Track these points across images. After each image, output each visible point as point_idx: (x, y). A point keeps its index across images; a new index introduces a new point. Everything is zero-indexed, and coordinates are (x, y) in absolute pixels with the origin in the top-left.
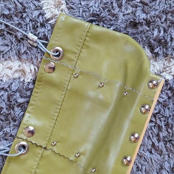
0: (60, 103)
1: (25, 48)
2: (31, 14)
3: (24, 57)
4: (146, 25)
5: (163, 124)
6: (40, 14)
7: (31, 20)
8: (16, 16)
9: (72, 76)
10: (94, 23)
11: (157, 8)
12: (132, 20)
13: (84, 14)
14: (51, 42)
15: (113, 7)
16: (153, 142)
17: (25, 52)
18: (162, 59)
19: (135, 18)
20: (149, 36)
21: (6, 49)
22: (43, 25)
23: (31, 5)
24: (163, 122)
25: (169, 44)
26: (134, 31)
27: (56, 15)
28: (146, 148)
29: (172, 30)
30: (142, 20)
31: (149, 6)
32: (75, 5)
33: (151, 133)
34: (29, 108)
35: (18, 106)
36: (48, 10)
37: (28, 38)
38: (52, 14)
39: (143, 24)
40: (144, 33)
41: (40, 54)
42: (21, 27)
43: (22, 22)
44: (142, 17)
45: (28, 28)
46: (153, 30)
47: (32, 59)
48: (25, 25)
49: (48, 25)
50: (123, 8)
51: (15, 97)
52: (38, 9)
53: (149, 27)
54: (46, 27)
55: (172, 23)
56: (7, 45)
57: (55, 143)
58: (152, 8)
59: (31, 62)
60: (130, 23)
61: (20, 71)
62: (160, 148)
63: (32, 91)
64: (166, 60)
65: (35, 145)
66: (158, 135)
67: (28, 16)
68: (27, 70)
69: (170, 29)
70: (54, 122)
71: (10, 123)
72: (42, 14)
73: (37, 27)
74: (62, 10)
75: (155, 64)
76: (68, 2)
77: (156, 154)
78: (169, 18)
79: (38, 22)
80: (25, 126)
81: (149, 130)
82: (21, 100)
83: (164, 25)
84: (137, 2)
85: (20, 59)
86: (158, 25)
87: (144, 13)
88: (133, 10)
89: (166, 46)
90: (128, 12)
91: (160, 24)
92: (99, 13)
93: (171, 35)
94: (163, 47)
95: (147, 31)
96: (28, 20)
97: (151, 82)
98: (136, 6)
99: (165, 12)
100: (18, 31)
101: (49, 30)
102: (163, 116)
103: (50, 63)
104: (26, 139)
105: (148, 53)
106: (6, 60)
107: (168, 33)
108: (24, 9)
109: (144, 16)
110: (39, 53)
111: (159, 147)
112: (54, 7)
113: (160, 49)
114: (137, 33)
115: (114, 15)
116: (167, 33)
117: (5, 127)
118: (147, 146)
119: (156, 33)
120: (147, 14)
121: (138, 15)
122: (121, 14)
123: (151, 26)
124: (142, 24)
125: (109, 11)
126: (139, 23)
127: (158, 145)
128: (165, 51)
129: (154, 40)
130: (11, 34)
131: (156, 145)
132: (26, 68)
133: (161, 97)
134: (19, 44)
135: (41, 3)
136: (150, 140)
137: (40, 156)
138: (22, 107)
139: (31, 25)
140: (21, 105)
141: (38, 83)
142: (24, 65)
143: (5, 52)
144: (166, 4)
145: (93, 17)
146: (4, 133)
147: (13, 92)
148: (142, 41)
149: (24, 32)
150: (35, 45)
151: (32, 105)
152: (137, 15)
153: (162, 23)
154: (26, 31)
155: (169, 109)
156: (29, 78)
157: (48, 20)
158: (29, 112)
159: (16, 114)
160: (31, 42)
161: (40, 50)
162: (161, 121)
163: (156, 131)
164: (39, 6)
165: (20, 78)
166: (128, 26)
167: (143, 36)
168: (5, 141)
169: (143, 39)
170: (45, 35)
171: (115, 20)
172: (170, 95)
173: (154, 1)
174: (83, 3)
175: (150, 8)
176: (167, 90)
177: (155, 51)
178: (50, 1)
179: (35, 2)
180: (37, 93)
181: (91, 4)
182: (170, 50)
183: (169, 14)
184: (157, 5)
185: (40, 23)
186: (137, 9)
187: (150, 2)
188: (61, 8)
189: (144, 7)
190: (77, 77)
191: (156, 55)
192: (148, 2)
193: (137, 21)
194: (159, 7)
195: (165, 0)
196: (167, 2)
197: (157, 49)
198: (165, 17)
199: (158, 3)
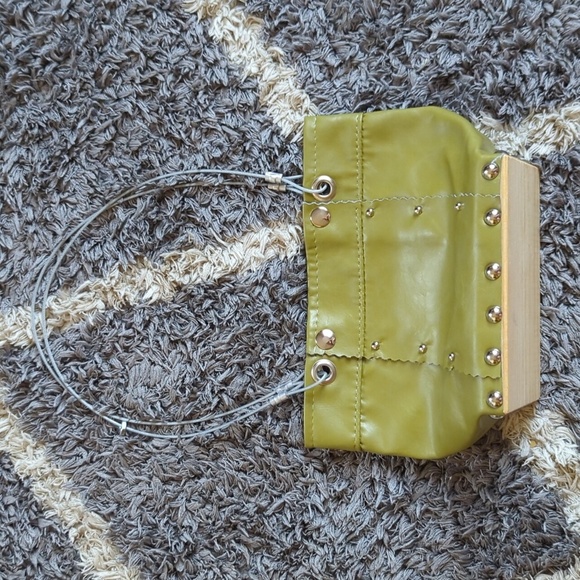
0: (360, 273)
1: (269, 201)
2: (258, 139)
3: (272, 216)
4: (465, 74)
5: (568, 242)
6: (273, 133)
7: (261, 151)
8: (234, 153)
9: (364, 217)
10: (369, 110)
11: (475, 35)
12: (435, 76)
13: (347, 101)
14: (308, 172)
15: (392, 68)
16: (563, 283)
17: (270, 207)
18: (523, 122)
19: (440, 70)
20: (478, 91)
21: (238, 215)
22: (283, 151)
23: (253, 124)
24: (567, 238)
25: (523, 89)
26: (448, 93)
27: (300, 124)
28: (554, 298)
29: (519, 62)
30: (454, 68)
31: (457, 38)
32: (326, 92)
33: (554, 266)
34: (312, 301)
35: (292, 303)
36: (284, 121)
37: (268, 182)
38: (292, 126)
39: (459, 75)
40: (467, 90)
41: (296, 201)
42: (250, 168)
43: (249, 159)
44: (453, 63)
45: (262, 165)
46: (482, 76)
47: (286, 215)
48: (254, 163)
49: (292, 146)
50: (413, 61)
51: (281, 289)
52: (267, 127)
53: (472, 74)
54: (291, 151)
55: (514, 49)
56: (238, 208)
57: (376, 344)
58: (467, 39)
59: (287, 220)
60: (434, 83)
61: (273, 243)
63: (306, 271)
64: (530, 120)
65: (343, 360)
66: (568, 266)
67: (254, 145)
68: (286, 236)
69: (514, 62)
70: (361, 308)
71: (288, 338)
72: (276, 133)
73: (276, 156)
74: (307, 112)
75: (512, 135)
76: (312, 93)
78: (504, 43)
79: (273, 149)
80: (316, 333)
81: (546, 262)
82: (293, 292)
83: (500, 59)
84: (435, 40)
85: (266, 223)
86: (489, 64)
87: (454, 53)
88: (430, 57)
89: (519, 94)
90: (423, 64)
91: (492, 60)
92: (371, 89)
93: (520, 71)
94: (515, 100)
95: (472, 83)
96: (256, 151)
97: (486, 168)
98: (435, 48)
99: (492, 35)
100: (246, 177)
101: (296, 155)
102: (564, 227)
103: (318, 209)
104: (325, 354)
105: (490, 122)
106: (244, 233)
107: (514, 70)
108: (243, 136)
109: (455, 59)
110: (294, 200)
112: (292, 111)
113: (509, 105)
114: (456, 95)
115: (400, 81)
116: (511, 71)
117: (284, 348)
118: (554, 293)
119: (489, 79)
120: (459, 53)
121: (443, 61)
122: (413, 73)
123: (476, 72)
124: (456, 75)
125: (388, 77)
126: (450, 75)
127: (575, 284)
128: (520, 105)
129: (491, 94)
130: (237, 187)
131: (570, 286)
132: (281, 233)
133: (546, 193)
134: (256, 199)
135: (268, 114)
136: (556, 282)
137: (358, 376)
138: (299, 303)
139: (264, 158)
140: (297, 300)
141: (311, 251)
142: (276, 229)
143: (238, 221)
144: (489, 19)
145: (363, 99)
146: (285, 359)
147: (276, 282)
148: (469, 106)
149: (257, 175)
150: (283, 188)
151: (314, 293)
152: (441, 62)
153: (495, 57)
154: (259, 172)
155: (570, 208)
156: (293, 249)
157: (290, 137)
158: (314, 308)
160: (274, 188)
161: (295, 193)
162: (562, 236)
163: (560, 259)
164: (266, 121)
165: (278, 256)
166: (432, 89)
167: (467, 94)
168: (292, 373)
169: (469, 101)
170: (292, 165)
171: (406, 89)
172: (562, 181)
173: (463, 24)
174: (338, 83)
175: (462, 39)
176: (553, 175)
177: (500, 113)
178: (282, 104)
179: (257, 117)
180: (315, 269)
181: (352, 80)
182: (528, 99)
183: (502, 35)
184: (472, 28)
185: (278, 149)
186: (438, 52)
187: (458, 30)
188: (304, 107)
189: (450, 43)
190: (372, 214)
191: (507, 119)
192: (453, 32)
193: (445, 73)
194: (477, 31)
195: (487, 13)
196: (489, 15)
197: (503, 108)
198: (496, 44)
199: (472, 25)
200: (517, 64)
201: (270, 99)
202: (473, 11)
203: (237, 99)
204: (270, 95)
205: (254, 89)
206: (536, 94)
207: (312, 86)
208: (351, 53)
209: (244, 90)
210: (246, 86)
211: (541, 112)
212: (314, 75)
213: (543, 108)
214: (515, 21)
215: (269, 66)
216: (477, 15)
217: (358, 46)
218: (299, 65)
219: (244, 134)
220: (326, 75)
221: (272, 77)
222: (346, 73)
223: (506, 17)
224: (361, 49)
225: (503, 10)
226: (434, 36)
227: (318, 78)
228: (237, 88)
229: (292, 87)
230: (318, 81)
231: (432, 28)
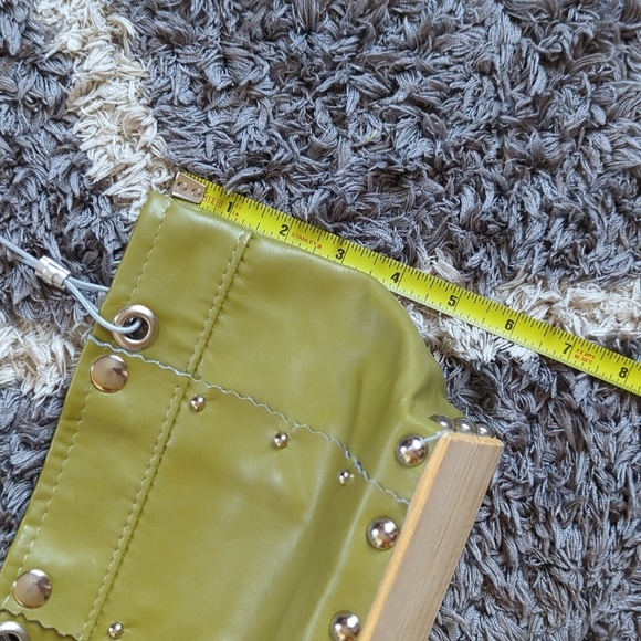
1: (28, 290)
2: (44, 166)
3: (27, 312)
4: (432, 178)
5: (514, 511)
6: (72, 167)
7: (43, 190)
11: (466, 117)
12: (382, 165)
13: (221, 156)
15: (314, 126)
16: (486, 577)
17: (27, 299)
18: (500, 288)
19: (393, 158)
20: (446, 214)
22: (83, 203)
23: (42, 138)
24: (515, 505)
25: (518, 237)
26: (394, 199)
27: (127, 167)
28: (463, 597)
29: (525, 188)
30: (418, 163)
31: (437, 112)
32: (189, 126)
33: (479, 544)
35: (16, 479)
36: (101, 151)
38: (112, 165)
39: (421, 175)
40: (427, 206)
42: (13, 217)
43: (14, 200)
44: (418, 153)
45: (35, 217)
46: (459, 190)
47: (52, 321)
48: (23, 208)
49: (101, 201)
50: (352, 126)
51: (5, 448)
52: (66, 151)
53: (443, 183)
54: (96, 210)
55: (523, 163)
58: (452, 119)
59: (53, 327)
60: (375, 177)
61: (17, 359)
62: (512, 594)
64: (511, 290)
66: (502, 549)
67: (34, 175)
68: (42, 355)
69: (516, 185)
72: (80, 168)
73: (65, 210)
74: (146, 148)
76: (164, 119)
77: (501, 614)
78: (511, 148)
79: (65, 195)
82: (23, 458)
83: (496, 173)
84: (398, 104)
85: (15, 320)
86: (477, 175)
87: (424, 136)
88: (384, 130)
89: (508, 241)
90: (368, 138)
91: (482, 170)
92: (269, 149)
93: (522, 203)
94: (498, 247)
95: (438, 198)
96: (32, 189)
98: (395, 117)
99: (495, 128)
101: (105, 219)
102: (515, 485)
105: (449, 271)
107: (513, 198)
108: (19, 154)
109: (422, 147)
111: (507, 593)
112: (119, 138)
113: (488, 254)
114: (406, 207)
115: (321, 153)
116: (507, 198)
118: (467, 588)
119: (468, 200)
120: (433, 138)
121: (403, 144)
122: (347, 147)
123: (451, 181)
124: (417, 175)
125: (303, 139)
126: (407, 172)
127: (505, 584)
128: (505, 259)
129: (463, 227)
131: (496, 584)
132: (35, 349)
133: (503, 419)
134: (9, 273)
135: (75, 130)
136: (475, 570)
138: (30, 480)
139: (43, 206)
140: (28, 475)
142: (31, 339)
144: (498, 99)
145: (251, 164)
148: (422, 233)
152: (399, 145)
153: (489, 165)
154: (28, 228)
155: (533, 456)
156: (48, 381)
157: (102, 185)
159: (12, 508)
162: (508, 500)
163: (492, 534)
164: (67, 141)
165: (19, 383)
166: (370, 185)
167: (424, 214)
169: (424, 225)
170: (92, 236)
171: (327, 169)
172: (535, 409)
173: (454, 92)
174: (214, 119)
175: (445, 116)
176: (521, 392)
177: (468, 264)
178: (105, 121)
179: (54, 128)
180: (63, 456)
181: (242, 121)
182: (521, 254)
183: (511, 133)
184: (465, 105)
185: (74, 199)
186: (399, 126)
187: (443, 99)
188: (143, 138)
189: (422, 117)
190: (201, 408)
191: (475, 277)
192: (433, 100)
193: (399, 167)
194: (473, 112)
195: (496, 87)
196: (500, 92)
197: (477, 257)
198: (497, 145)
199: (468, 99)
200: (519, 190)
201: (87, 104)
202: (476, 76)
203: (27, 84)
204: (88, 98)
205: (64, 80)
206: (537, 250)
207: (167, 108)
208: (252, 76)
209: (44, 74)
210: (52, 67)
211: (535, 283)
212: (177, 91)
213: (540, 277)
214: (539, 119)
215: (100, 47)
216: (481, 86)
217: (267, 68)
218: (156, 63)
219: (21, 150)
220: (199, 99)
221: (101, 68)
222: (234, 107)
223: (527, 105)
224: (272, 74)
225: (525, 91)
226: (400, 96)
227: (183, 99)
228: (34, 66)
229: (132, 98)
230: (181, 104)
231: (401, 80)
